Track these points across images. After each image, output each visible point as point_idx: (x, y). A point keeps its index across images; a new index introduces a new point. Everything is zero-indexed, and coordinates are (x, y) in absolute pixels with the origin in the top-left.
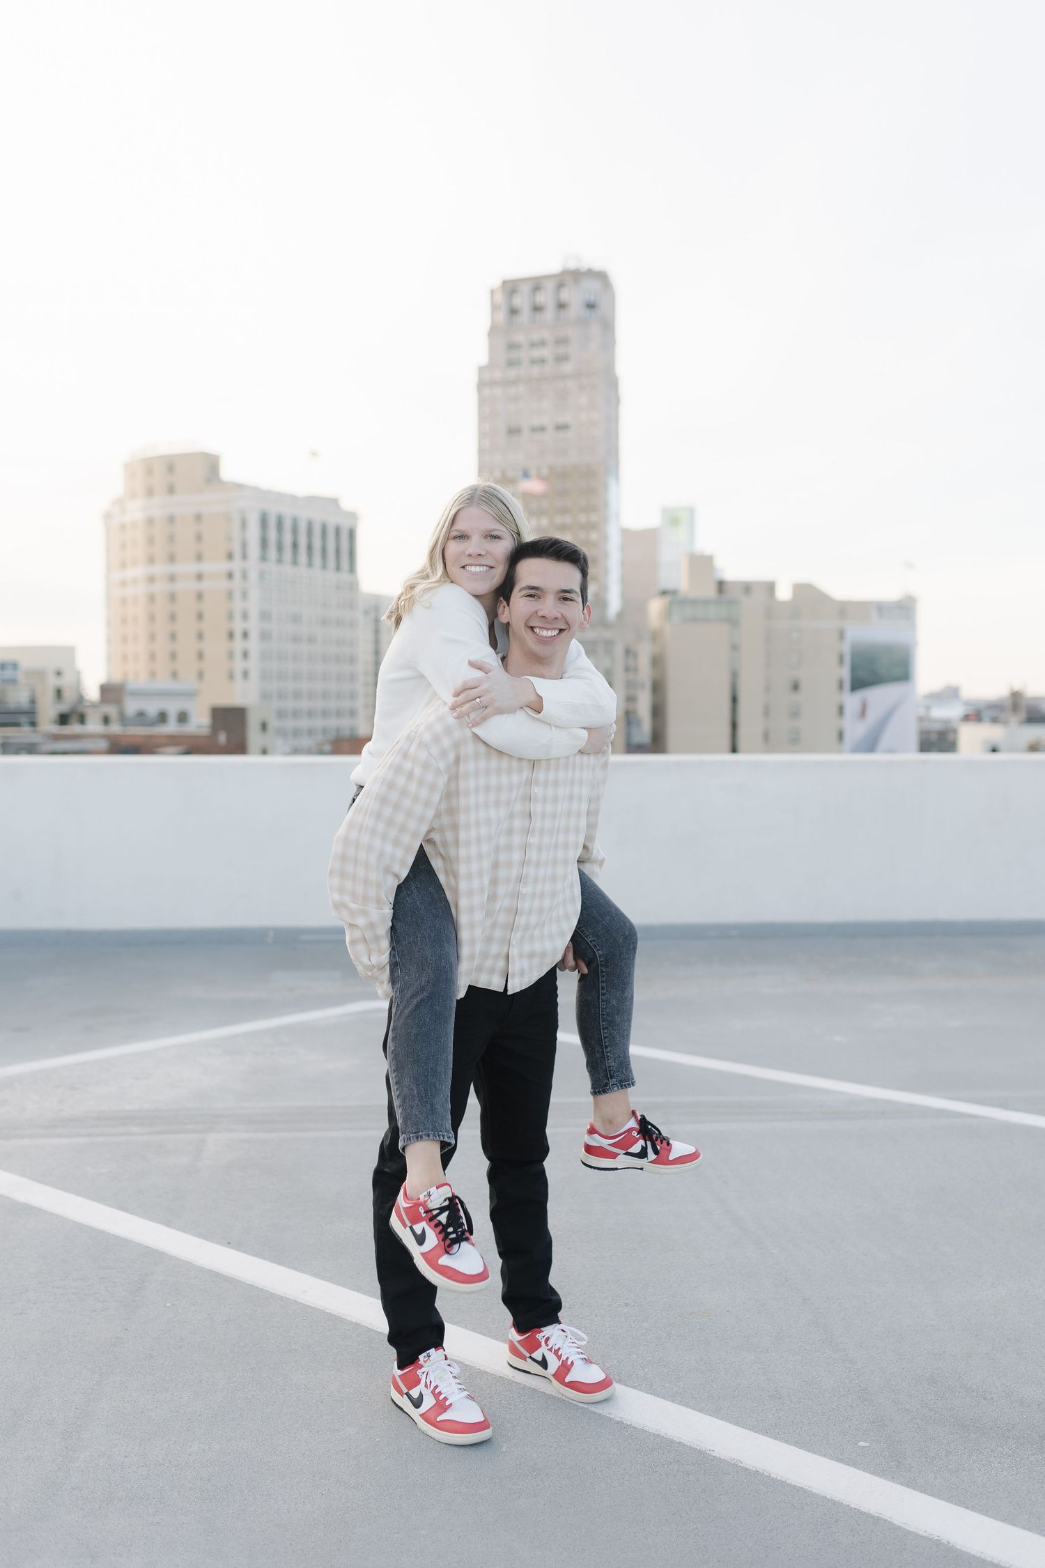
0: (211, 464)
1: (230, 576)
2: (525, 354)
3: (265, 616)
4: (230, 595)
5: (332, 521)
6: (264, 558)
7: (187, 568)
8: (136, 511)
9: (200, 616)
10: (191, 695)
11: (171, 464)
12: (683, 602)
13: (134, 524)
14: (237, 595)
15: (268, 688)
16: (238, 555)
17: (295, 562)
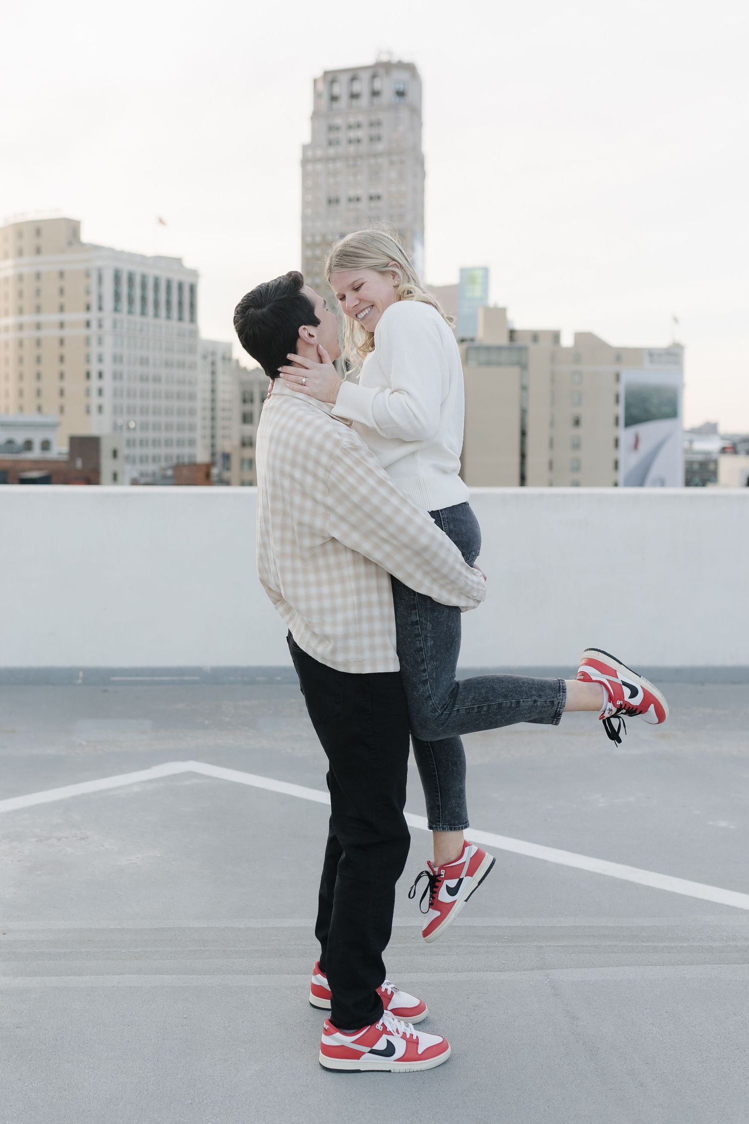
0: (73, 228)
1: (88, 324)
2: (342, 135)
3: (117, 359)
4: (87, 340)
5: (176, 278)
6: (116, 309)
7: (50, 317)
8: (8, 268)
9: (62, 359)
10: (53, 426)
11: (38, 229)
12: (479, 349)
13: (6, 280)
14: (94, 341)
15: (120, 421)
16: (94, 307)
17: (143, 313)
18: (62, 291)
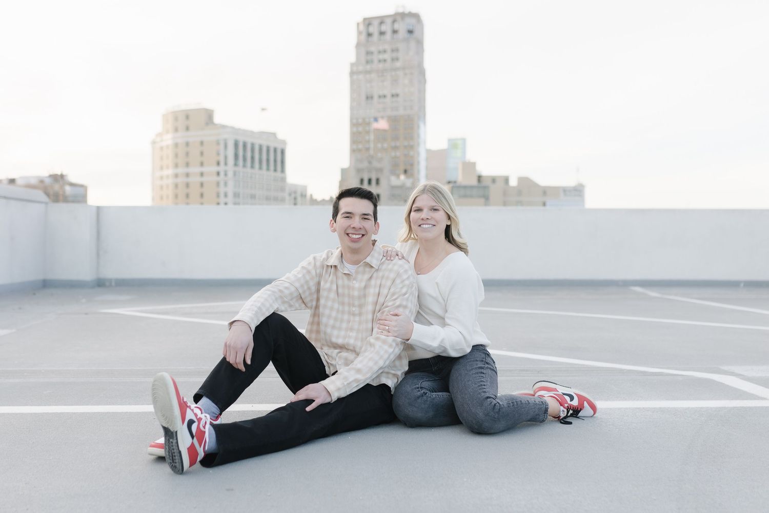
0: (209, 115)
1: (218, 174)
2: (375, 57)
3: (236, 195)
4: (218, 184)
5: (272, 145)
6: (236, 165)
7: (195, 170)
8: (168, 139)
9: (202, 195)
11: (187, 115)
12: (459, 187)
13: (168, 146)
14: (222, 184)
16: (222, 163)
17: (252, 167)
18: (202, 154)
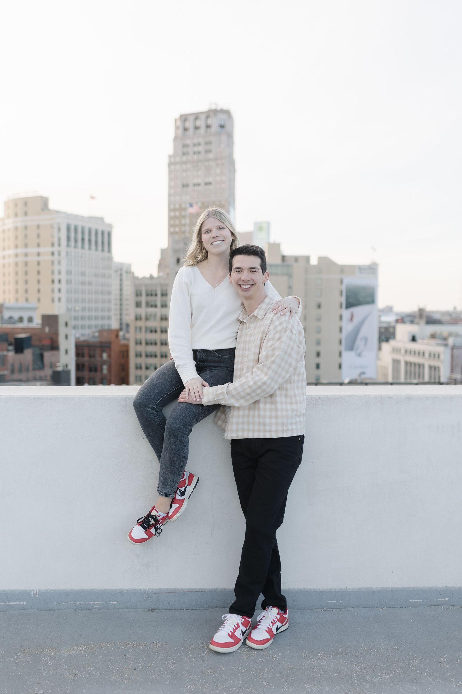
0: (44, 202)
1: (53, 254)
2: (190, 150)
3: (69, 272)
4: (53, 263)
5: (100, 228)
6: (68, 246)
7: (33, 250)
8: (10, 224)
9: (39, 273)
10: (34, 309)
11: (26, 202)
13: (9, 230)
14: (56, 263)
15: (70, 306)
16: (56, 244)
17: (83, 247)
18: (38, 236)
